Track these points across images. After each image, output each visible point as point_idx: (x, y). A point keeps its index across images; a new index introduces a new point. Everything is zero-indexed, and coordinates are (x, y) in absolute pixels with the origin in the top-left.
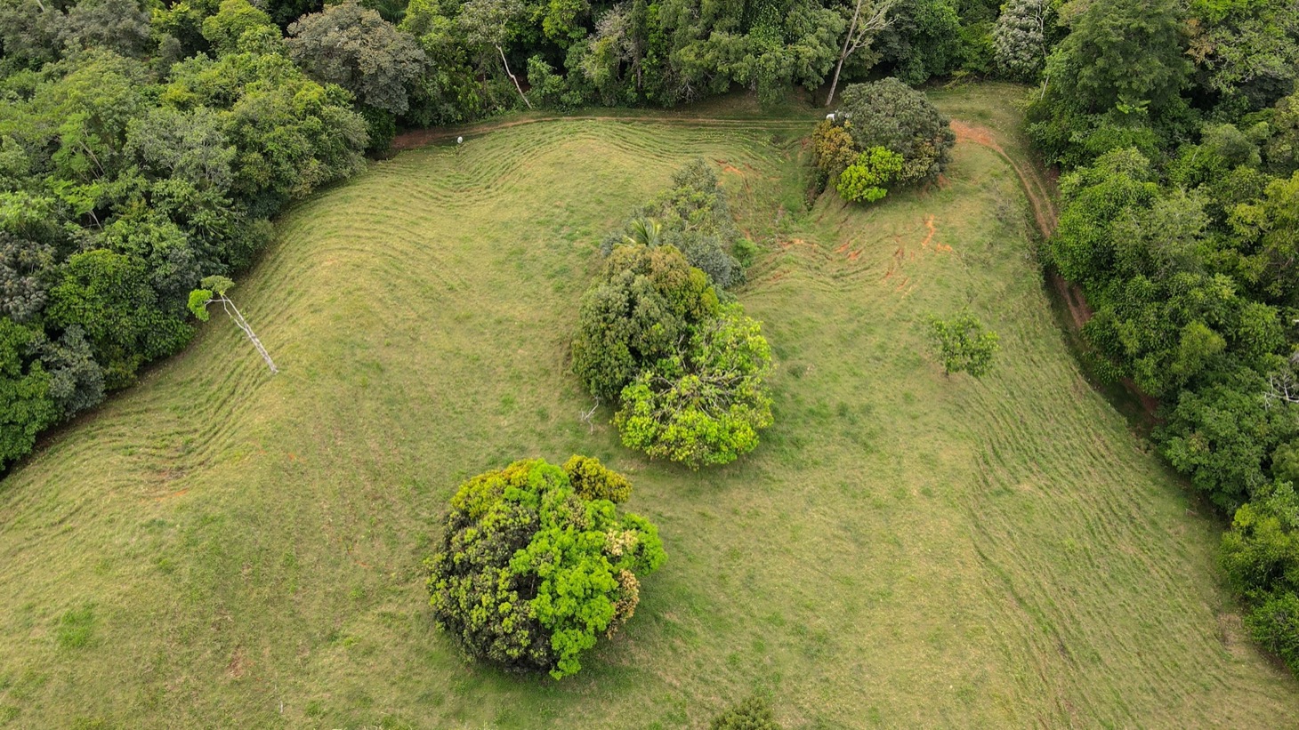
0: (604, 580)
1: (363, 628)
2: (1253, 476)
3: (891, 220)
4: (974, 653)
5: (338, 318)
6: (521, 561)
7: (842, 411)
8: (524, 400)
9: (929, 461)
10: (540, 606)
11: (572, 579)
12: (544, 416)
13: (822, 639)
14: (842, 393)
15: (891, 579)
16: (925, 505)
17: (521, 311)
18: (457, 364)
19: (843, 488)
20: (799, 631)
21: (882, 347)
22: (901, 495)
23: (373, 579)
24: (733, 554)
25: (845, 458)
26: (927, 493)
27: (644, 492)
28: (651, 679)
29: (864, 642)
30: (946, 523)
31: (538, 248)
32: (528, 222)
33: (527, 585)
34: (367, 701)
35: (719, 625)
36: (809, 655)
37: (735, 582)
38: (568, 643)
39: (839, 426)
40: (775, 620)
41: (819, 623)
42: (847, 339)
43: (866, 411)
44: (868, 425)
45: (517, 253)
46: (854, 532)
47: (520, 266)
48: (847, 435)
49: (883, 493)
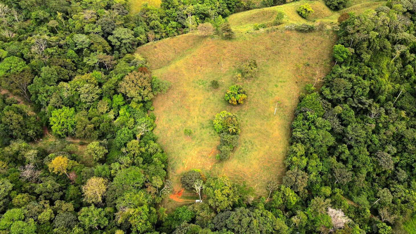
1: (253, 94)
4: (193, 100)
5: (271, 124)
8: (245, 122)
9: (193, 122)
12: (242, 121)
13: (208, 100)
14: (204, 131)
15: (200, 107)
16: (195, 116)
17: (249, 135)
19: (204, 118)
20: (210, 100)
21: (197, 139)
22: (198, 117)
23: (254, 98)
25: (204, 122)
26: (194, 118)
29: (203, 100)
30: (193, 114)
31: (250, 147)
32: (253, 151)
36: (209, 98)
42: (202, 140)
43: (201, 129)
44: (201, 127)
45: (252, 145)
46: (204, 112)
47: (251, 143)
48: (203, 125)
49: (200, 117)
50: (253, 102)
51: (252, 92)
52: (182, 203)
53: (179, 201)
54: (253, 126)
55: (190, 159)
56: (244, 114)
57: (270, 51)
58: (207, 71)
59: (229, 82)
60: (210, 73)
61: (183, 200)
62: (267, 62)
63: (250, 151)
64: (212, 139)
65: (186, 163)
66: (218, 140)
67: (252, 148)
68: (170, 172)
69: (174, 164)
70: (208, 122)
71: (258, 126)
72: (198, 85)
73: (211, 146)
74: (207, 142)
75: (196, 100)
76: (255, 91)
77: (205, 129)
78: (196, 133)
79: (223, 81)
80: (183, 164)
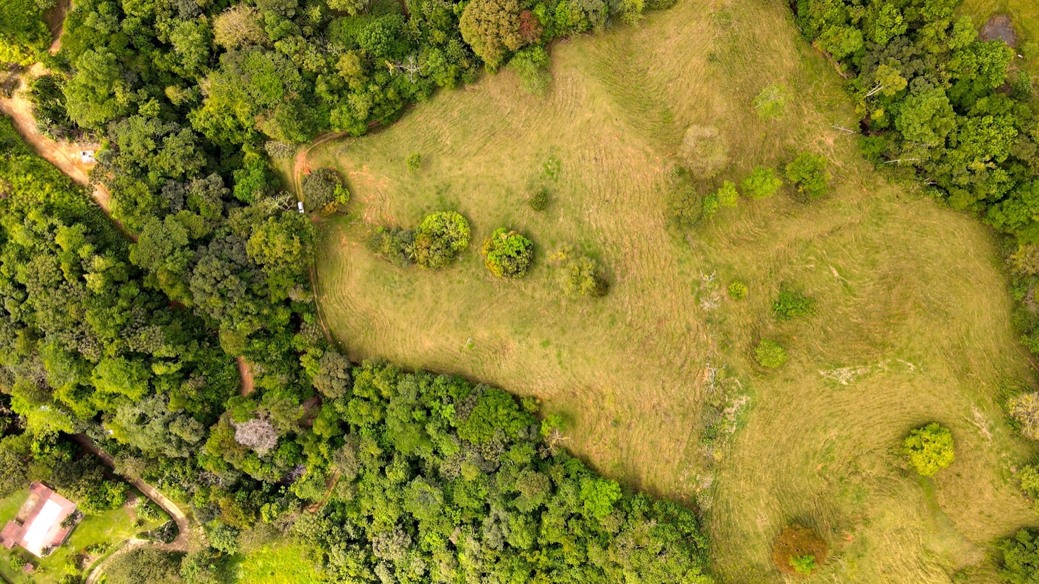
0: (513, 237)
1: (529, 292)
2: (429, 81)
3: (356, 187)
4: (503, 157)
5: (449, 332)
6: (514, 255)
7: (439, 193)
8: (458, 278)
9: (450, 169)
10: (522, 249)
11: (516, 243)
12: (461, 271)
13: (507, 191)
14: (433, 195)
15: (488, 177)
16: (464, 170)
17: (428, 288)
18: (451, 298)
19: (463, 191)
20: (506, 196)
21: (412, 184)
22: (462, 176)
23: (518, 295)
24: (490, 215)
25: (454, 191)
26: (460, 169)
27: (477, 240)
28: (526, 227)
29: (505, 181)
30: (469, 165)
31: (402, 291)
32: (392, 297)
33: (519, 253)
34: (544, 284)
35: (509, 215)
36: (512, 193)
37: (498, 213)
38: (527, 243)
39: (444, 194)
40: (505, 202)
41: (504, 192)
42: (412, 195)
43: (437, 187)
44: (442, 186)
45: (405, 296)
46: (476, 187)
47: (410, 293)
48: (446, 191)
49: (463, 180)
50: (507, 294)
51: (534, 288)
52: (293, 179)
53: (296, 173)
54: (449, 294)
55: (371, 177)
56: (478, 275)
57: (653, 329)
58: (586, 177)
59: (558, 233)
60: (583, 185)
61: (299, 180)
62: (624, 321)
63: (392, 292)
64: (414, 213)
65: (361, 171)
66: (412, 226)
67: (399, 295)
68: (342, 146)
69: (361, 148)
70: (453, 200)
71: (445, 306)
72: (545, 159)
73: (398, 214)
74: (406, 205)
75: (502, 165)
76: (537, 295)
77: (437, 196)
78: (425, 179)
79: (561, 219)
80: (361, 166)
